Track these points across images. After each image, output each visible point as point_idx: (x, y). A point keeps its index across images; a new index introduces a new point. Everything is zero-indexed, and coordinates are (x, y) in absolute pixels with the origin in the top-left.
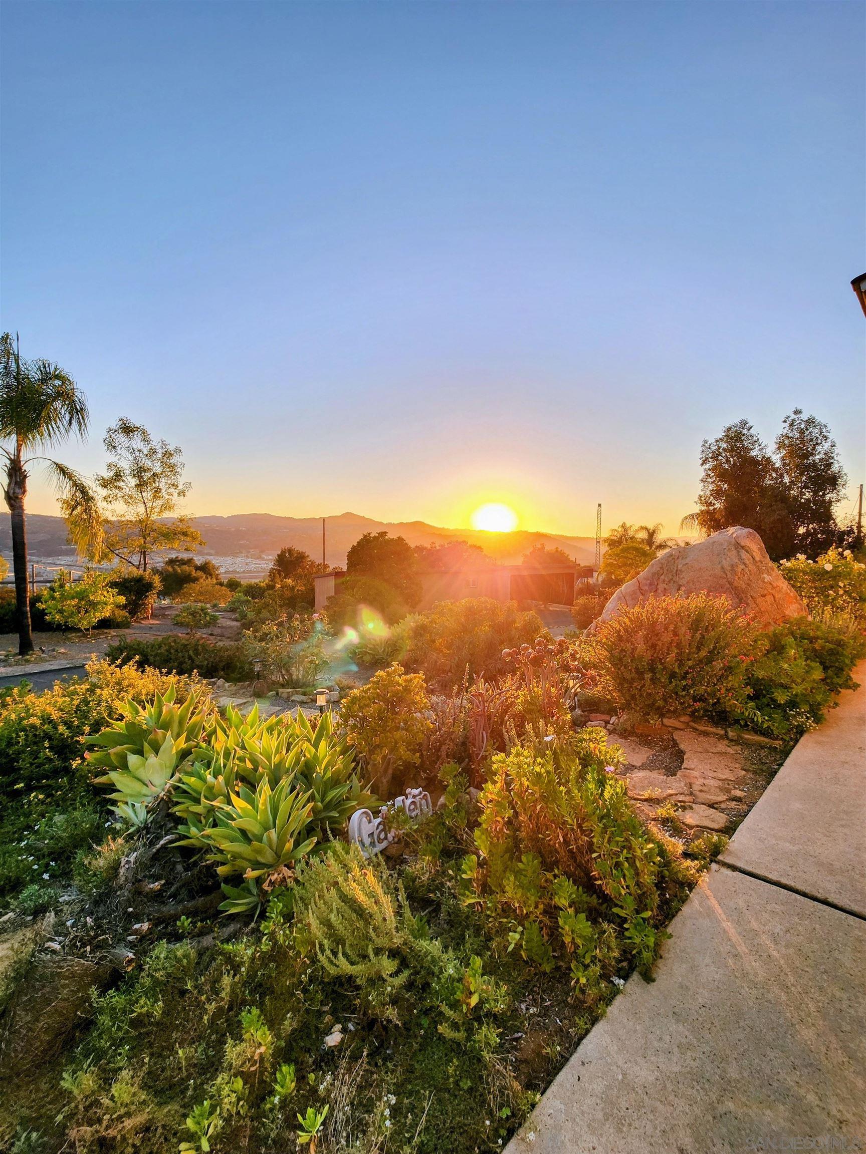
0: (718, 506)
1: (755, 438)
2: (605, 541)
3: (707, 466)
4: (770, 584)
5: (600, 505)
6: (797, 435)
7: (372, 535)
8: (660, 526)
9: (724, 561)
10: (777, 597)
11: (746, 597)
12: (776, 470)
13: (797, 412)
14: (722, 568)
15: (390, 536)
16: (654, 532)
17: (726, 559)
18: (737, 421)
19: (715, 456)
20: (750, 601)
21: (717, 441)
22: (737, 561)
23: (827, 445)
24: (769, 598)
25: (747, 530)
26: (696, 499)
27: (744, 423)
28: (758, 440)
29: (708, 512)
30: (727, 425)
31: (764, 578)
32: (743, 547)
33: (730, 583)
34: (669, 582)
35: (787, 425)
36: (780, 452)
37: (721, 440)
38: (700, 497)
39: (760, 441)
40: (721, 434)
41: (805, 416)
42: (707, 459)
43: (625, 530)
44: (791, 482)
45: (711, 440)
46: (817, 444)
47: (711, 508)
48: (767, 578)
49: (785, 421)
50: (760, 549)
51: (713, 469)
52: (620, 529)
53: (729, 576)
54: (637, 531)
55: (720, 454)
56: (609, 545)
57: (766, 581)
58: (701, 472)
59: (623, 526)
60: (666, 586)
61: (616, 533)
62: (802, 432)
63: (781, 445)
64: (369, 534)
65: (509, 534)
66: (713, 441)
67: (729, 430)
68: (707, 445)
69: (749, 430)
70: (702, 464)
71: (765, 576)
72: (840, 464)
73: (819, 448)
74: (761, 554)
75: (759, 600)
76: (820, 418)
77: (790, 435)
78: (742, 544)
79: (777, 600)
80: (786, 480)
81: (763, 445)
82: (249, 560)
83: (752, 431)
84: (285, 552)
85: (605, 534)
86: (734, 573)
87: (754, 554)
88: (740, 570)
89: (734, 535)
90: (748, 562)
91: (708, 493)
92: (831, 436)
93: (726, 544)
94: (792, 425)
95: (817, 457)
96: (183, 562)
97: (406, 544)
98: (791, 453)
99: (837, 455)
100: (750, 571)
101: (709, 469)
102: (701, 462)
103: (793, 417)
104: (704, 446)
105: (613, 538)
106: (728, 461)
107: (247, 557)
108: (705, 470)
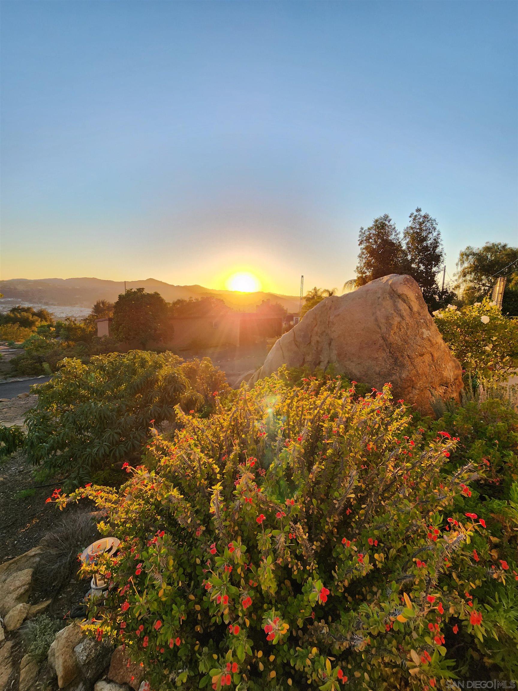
0: (368, 274)
1: (393, 227)
2: (305, 298)
3: (363, 246)
4: (429, 340)
5: (302, 276)
6: (418, 227)
7: (133, 291)
8: (336, 290)
9: (378, 312)
10: (435, 355)
11: (402, 356)
12: (403, 252)
13: (418, 210)
14: (376, 320)
15: (146, 291)
16: (332, 293)
17: (380, 310)
18: (382, 215)
19: (368, 238)
20: (407, 361)
21: (369, 229)
22: (393, 312)
23: (435, 234)
24: (427, 358)
25: (403, 276)
26: (355, 269)
27: (386, 217)
28: (395, 228)
29: (362, 277)
30: (376, 218)
31: (423, 333)
32: (399, 296)
33: (384, 339)
34: (322, 334)
35: (411, 219)
36: (406, 239)
37: (372, 228)
38: (358, 267)
39: (396, 229)
40: (371, 224)
41: (423, 213)
42: (362, 241)
43: (316, 292)
44: (412, 259)
45: (366, 228)
46: (429, 233)
47: (364, 275)
48: (426, 333)
49: (410, 217)
50: (418, 298)
51: (366, 248)
52: (313, 291)
53: (384, 330)
54: (322, 293)
55: (370, 238)
56: (307, 300)
57: (425, 336)
58: (358, 250)
59: (315, 289)
60: (319, 339)
61: (310, 293)
62: (421, 224)
63: (406, 233)
64: (131, 290)
65: (252, 294)
66: (367, 228)
67: (377, 221)
68: (363, 231)
69: (389, 222)
70: (359, 245)
71: (424, 330)
72: (443, 247)
73: (430, 236)
74: (420, 305)
75: (418, 360)
76: (432, 216)
77: (413, 226)
78: (400, 292)
79: (436, 358)
80: (409, 257)
81: (398, 232)
82: (83, 309)
83: (392, 223)
84: (100, 304)
85: (305, 295)
86: (390, 325)
87: (412, 304)
88: (396, 323)
89: (390, 282)
90: (405, 314)
91: (362, 265)
92: (438, 228)
93: (380, 291)
94: (414, 219)
95: (429, 242)
96: (24, 310)
97: (160, 297)
98: (413, 239)
99: (441, 240)
100: (407, 324)
101: (364, 249)
102: (358, 243)
103: (415, 213)
104: (361, 231)
105: (309, 296)
106: (376, 242)
107: (82, 307)
108: (361, 249)
